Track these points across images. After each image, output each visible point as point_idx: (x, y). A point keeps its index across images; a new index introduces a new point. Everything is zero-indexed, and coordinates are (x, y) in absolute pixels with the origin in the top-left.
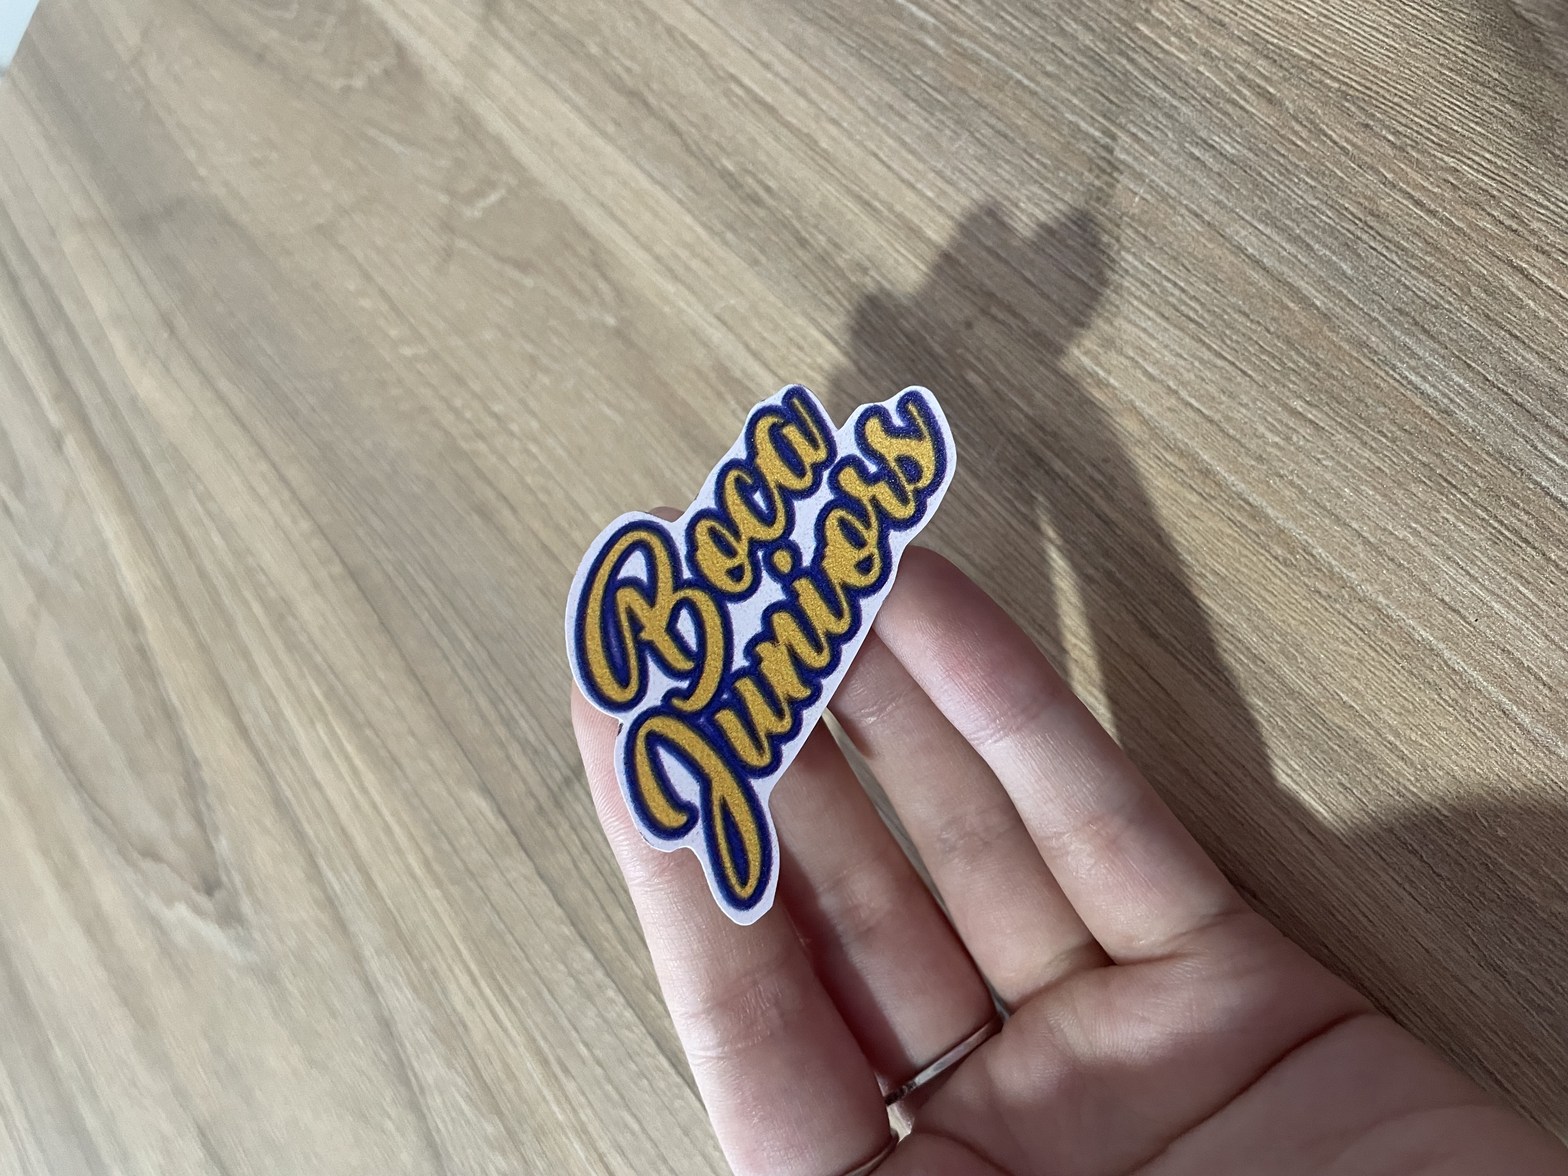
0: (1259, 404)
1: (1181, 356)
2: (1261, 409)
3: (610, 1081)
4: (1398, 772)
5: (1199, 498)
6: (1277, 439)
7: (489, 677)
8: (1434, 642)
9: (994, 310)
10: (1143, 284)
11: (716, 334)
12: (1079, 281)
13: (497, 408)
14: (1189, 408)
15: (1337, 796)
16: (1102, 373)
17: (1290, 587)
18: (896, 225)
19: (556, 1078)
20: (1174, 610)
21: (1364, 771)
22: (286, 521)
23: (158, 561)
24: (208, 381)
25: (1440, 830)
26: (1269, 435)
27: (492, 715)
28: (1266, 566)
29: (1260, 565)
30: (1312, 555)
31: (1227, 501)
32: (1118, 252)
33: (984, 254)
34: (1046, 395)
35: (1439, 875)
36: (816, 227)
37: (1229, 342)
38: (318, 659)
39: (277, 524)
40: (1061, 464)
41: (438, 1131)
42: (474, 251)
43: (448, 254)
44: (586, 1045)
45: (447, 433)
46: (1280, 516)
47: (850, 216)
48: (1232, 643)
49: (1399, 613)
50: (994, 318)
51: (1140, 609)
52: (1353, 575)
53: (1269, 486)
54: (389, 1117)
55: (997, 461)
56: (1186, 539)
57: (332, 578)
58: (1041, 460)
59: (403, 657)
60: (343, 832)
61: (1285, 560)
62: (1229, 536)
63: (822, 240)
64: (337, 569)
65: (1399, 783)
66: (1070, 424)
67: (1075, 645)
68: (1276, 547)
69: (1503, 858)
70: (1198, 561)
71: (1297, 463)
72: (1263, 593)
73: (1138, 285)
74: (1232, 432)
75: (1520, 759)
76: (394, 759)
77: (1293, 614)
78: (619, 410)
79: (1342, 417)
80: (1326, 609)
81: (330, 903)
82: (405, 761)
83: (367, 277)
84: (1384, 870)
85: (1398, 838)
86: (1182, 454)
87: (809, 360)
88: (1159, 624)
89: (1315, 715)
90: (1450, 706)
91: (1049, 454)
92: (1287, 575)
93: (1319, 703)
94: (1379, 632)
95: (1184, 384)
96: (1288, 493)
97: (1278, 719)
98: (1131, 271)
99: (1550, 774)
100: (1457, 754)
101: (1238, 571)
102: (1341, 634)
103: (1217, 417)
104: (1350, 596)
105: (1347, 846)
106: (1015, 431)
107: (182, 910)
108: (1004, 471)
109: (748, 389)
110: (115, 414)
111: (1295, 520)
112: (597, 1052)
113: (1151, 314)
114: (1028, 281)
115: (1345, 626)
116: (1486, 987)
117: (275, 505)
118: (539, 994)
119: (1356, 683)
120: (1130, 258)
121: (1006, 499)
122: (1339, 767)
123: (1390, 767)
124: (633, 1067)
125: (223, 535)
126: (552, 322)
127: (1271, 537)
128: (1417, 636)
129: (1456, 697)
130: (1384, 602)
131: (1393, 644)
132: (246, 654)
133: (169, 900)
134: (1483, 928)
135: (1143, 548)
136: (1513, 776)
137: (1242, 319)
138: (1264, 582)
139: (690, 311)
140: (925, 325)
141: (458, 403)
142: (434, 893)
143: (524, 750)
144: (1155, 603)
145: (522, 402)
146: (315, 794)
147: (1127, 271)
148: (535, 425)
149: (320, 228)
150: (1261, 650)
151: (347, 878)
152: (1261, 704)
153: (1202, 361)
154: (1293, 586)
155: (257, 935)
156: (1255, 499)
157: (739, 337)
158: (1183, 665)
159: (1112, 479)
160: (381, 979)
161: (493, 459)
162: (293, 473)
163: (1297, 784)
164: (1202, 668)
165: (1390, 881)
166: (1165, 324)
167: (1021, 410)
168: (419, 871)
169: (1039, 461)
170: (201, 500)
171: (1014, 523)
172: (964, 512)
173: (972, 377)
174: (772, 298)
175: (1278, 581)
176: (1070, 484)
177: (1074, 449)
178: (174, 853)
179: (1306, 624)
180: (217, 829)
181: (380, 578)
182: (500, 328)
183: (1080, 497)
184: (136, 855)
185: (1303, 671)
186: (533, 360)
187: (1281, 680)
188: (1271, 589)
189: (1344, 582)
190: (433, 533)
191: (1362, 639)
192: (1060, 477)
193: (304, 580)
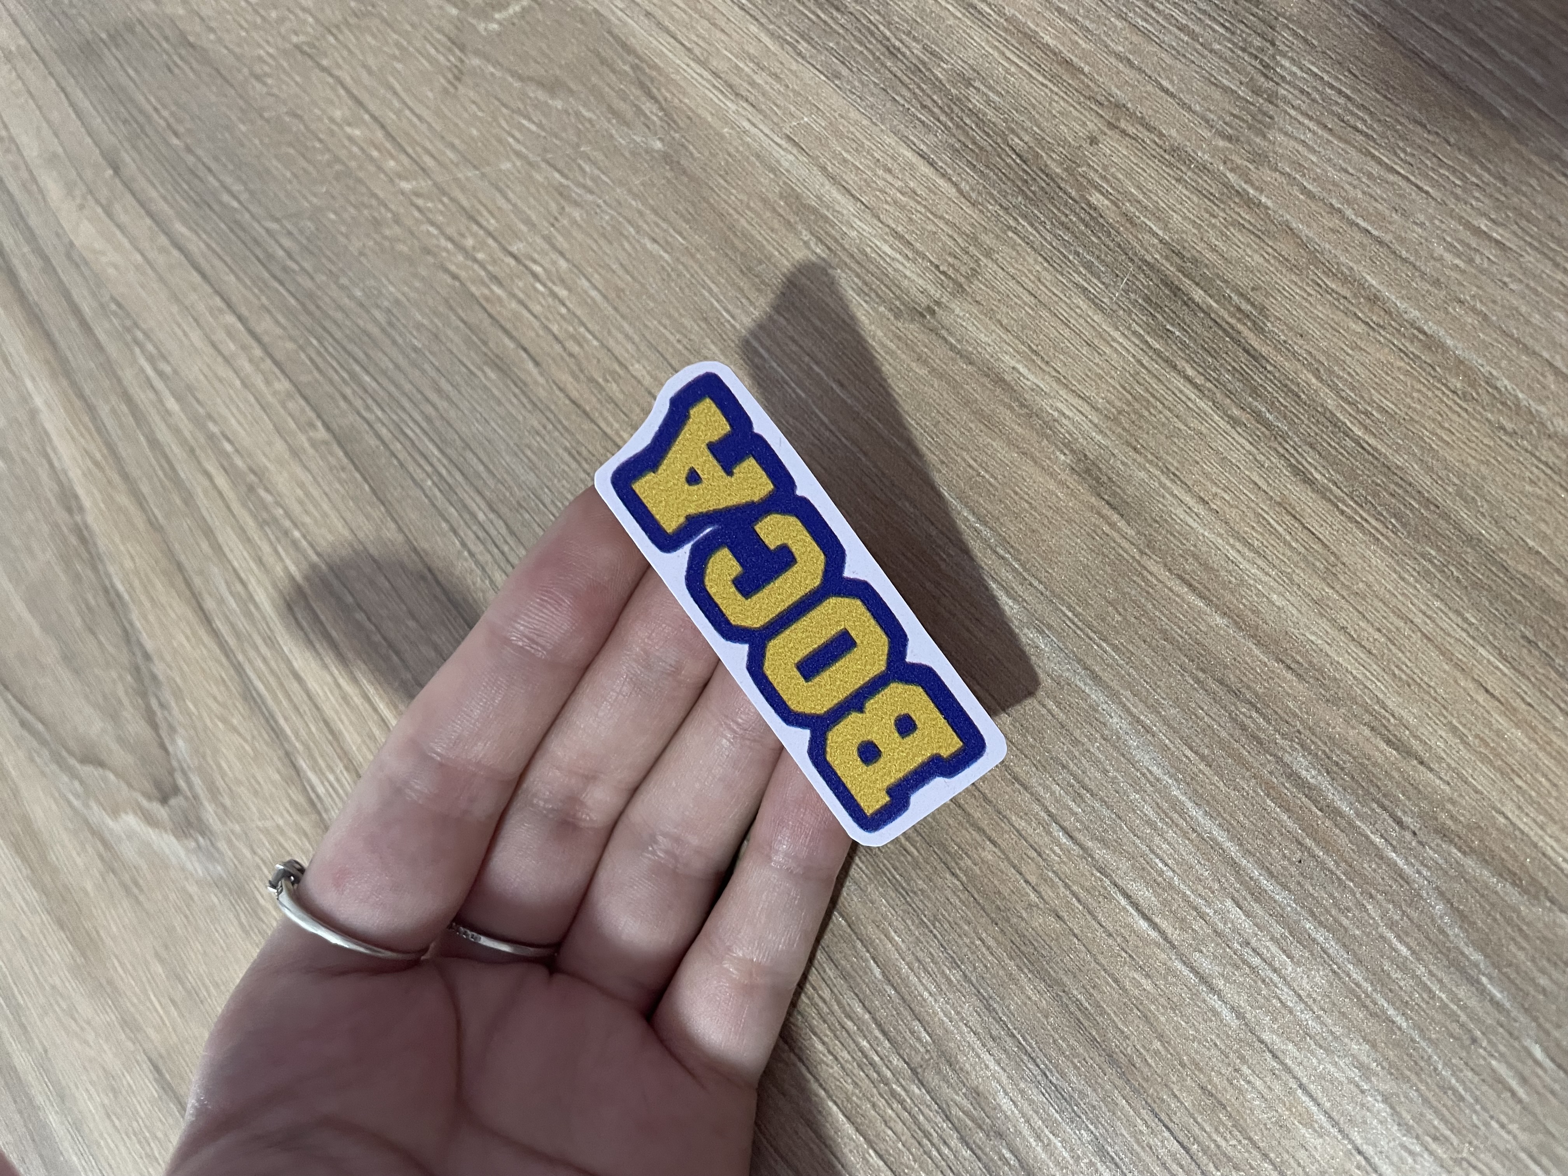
0: (1437, 222)
1: (1346, 171)
2: (1438, 228)
5: (1366, 328)
6: (1457, 261)
7: (506, 550)
9: (1123, 124)
10: (1302, 91)
11: (786, 158)
12: (1226, 90)
13: (516, 247)
14: (1355, 228)
15: (1519, 650)
16: (1251, 191)
17: (1469, 423)
18: (1006, 30)
20: (1333, 452)
21: (1551, 622)
22: (259, 381)
23: (100, 429)
24: (160, 224)
26: (1448, 256)
28: (1442, 401)
29: (1436, 400)
30: (1496, 388)
31: (1399, 331)
32: (1273, 57)
33: (1113, 60)
34: (1185, 218)
36: (909, 34)
37: (1402, 155)
38: (297, 534)
39: (246, 385)
42: (489, 69)
43: (458, 72)
45: (455, 277)
46: (1460, 345)
47: (951, 21)
48: (1401, 487)
50: (1124, 132)
51: (1293, 452)
52: (1542, 409)
53: (1447, 313)
55: (1126, 291)
56: (1350, 374)
57: (314, 444)
58: (1179, 290)
59: (401, 529)
60: (329, 727)
61: (1464, 393)
62: (1399, 368)
63: (917, 48)
64: (321, 433)
66: (1214, 249)
67: (1216, 495)
68: (1454, 380)
70: (1362, 397)
71: (1479, 287)
72: (1439, 431)
73: (1296, 92)
74: (1404, 254)
76: (390, 645)
77: (1473, 453)
78: (668, 246)
79: (1532, 237)
80: (1511, 447)
81: (311, 804)
82: (404, 647)
83: (358, 102)
86: (1345, 280)
88: (1316, 469)
89: (1495, 562)
91: (1188, 283)
92: (1466, 410)
93: (1501, 549)
95: (1348, 201)
96: (1470, 320)
97: (1453, 569)
98: (1288, 78)
101: (1410, 407)
102: (1528, 474)
103: (1388, 238)
104: (1538, 431)
105: (1529, 705)
106: (1148, 258)
107: (131, 820)
108: (1135, 303)
109: (826, 219)
110: (46, 264)
111: (1477, 350)
113: (1311, 125)
114: (1166, 91)
115: (1532, 464)
117: (243, 363)
119: (1543, 527)
120: (1287, 64)
121: (1134, 333)
122: (1523, 619)
125: (179, 399)
126: (585, 149)
127: (1450, 370)
132: (209, 533)
133: (113, 810)
135: (1298, 384)
137: (1419, 129)
138: (1440, 418)
139: (755, 131)
140: (1039, 141)
141: (469, 242)
144: (1311, 446)
145: (548, 239)
146: (293, 686)
147: (1283, 78)
148: (563, 264)
149: (297, 47)
150: (1436, 493)
152: (1433, 553)
153: (1370, 176)
154: (1474, 423)
155: (222, 845)
156: (1430, 327)
157: (814, 159)
158: (1342, 512)
159: (1262, 309)
161: (514, 305)
162: (265, 325)
163: (1473, 638)
164: (1365, 515)
166: (1326, 135)
167: (1155, 235)
169: (1176, 291)
170: (151, 360)
171: (1147, 361)
173: (1096, 198)
174: (853, 115)
175: (1455, 417)
176: (1214, 316)
177: (1218, 276)
178: (120, 756)
179: (1487, 463)
180: (172, 729)
181: (373, 442)
182: (518, 154)
183: (1224, 330)
184: (72, 761)
185: (1483, 514)
186: (562, 192)
187: (1458, 526)
188: (1447, 425)
189: (1532, 417)
190: (439, 391)
191: (1551, 478)
192: (1200, 308)
193: (280, 446)
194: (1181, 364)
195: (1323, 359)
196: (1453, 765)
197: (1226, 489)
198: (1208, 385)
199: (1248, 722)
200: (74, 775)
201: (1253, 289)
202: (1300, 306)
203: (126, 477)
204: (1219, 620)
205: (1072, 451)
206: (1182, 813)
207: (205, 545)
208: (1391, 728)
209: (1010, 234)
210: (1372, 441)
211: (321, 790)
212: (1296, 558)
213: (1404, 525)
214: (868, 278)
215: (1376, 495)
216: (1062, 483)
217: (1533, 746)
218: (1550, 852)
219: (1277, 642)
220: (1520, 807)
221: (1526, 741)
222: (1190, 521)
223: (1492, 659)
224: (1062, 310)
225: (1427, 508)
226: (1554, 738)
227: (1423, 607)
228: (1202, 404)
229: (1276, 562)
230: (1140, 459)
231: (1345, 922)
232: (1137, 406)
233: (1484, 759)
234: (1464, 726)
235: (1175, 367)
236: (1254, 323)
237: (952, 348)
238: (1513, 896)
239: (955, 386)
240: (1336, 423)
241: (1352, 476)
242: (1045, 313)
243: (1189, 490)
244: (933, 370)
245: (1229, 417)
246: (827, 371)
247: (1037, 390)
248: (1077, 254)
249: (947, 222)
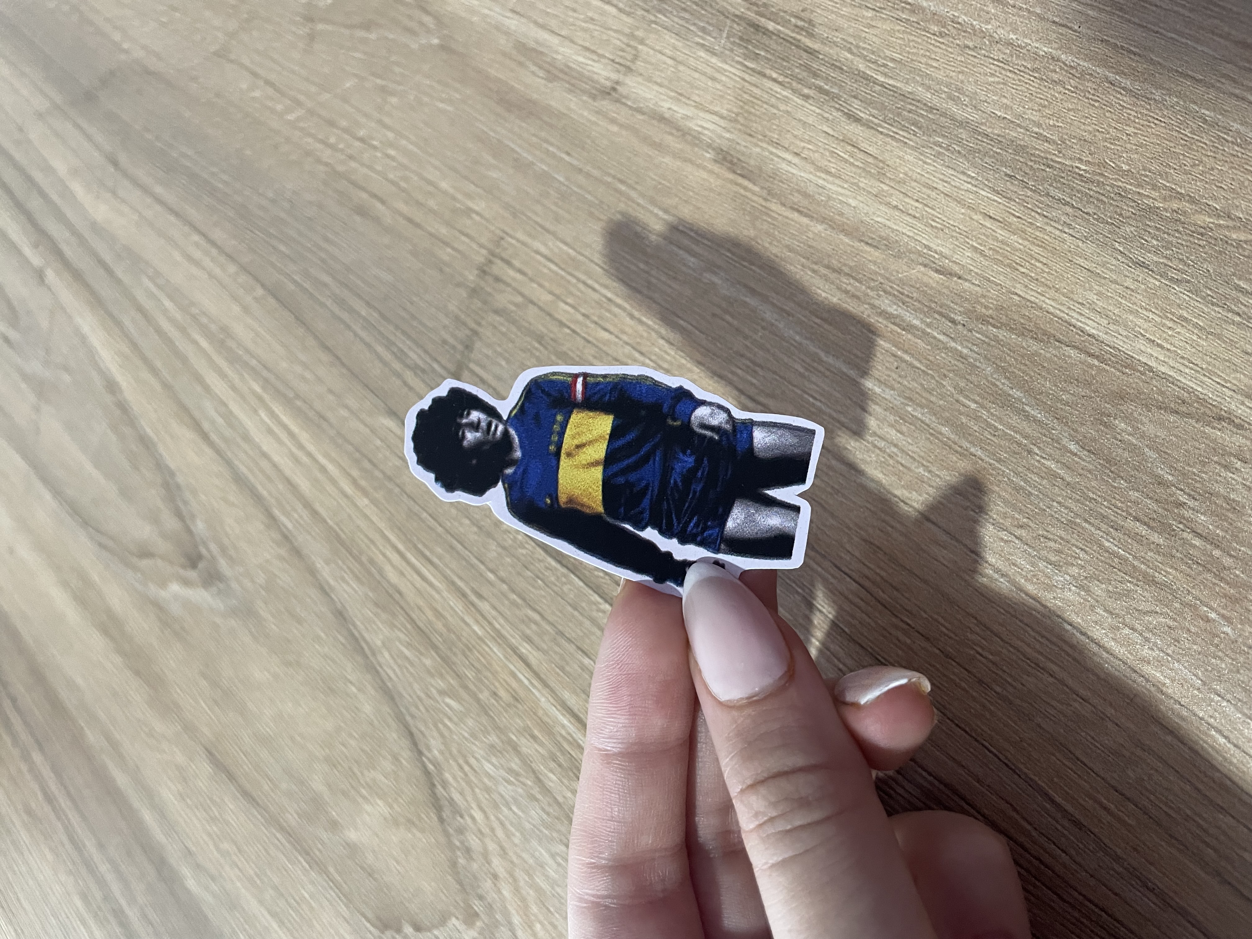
3: (513, 591)
4: (1046, 152)
5: (874, 13)
7: (382, 329)
8: (1054, 52)
11: (513, 23)
13: (362, 133)
15: (1005, 184)
17: (947, 51)
19: (473, 604)
20: (869, 97)
21: (1021, 160)
22: (217, 271)
23: (126, 335)
24: (146, 190)
25: (1082, 181)
27: (387, 356)
29: (925, 43)
30: (959, 23)
31: (893, 8)
35: (1087, 213)
38: (254, 362)
39: (211, 276)
40: (772, 24)
41: (390, 678)
42: (329, 28)
43: (312, 37)
44: (492, 571)
45: (327, 164)
48: (913, 105)
49: (1026, 40)
51: (844, 104)
52: (989, 27)
54: (351, 683)
55: (728, 38)
56: (869, 44)
57: (255, 298)
58: (758, 26)
59: (316, 337)
60: (288, 482)
61: (940, 33)
62: (898, 31)
64: (260, 292)
65: (1047, 159)
67: (804, 148)
68: (932, 27)
69: (1131, 184)
70: (879, 56)
72: (930, 62)
75: (1129, 111)
76: (320, 415)
77: (953, 69)
78: (450, 101)
80: (975, 57)
81: (286, 538)
82: (329, 415)
83: (255, 75)
84: (1047, 224)
85: (1053, 198)
87: (582, 17)
88: (860, 111)
89: (980, 133)
90: (1072, 92)
91: (763, 20)
92: (944, 43)
93: (982, 124)
94: (1014, 58)
97: (955, 146)
99: (1152, 114)
100: (1084, 124)
101: (909, 53)
102: (988, 70)
104: (990, 42)
105: (1019, 217)
106: (737, 13)
107: (175, 587)
108: (734, 43)
109: (542, 53)
110: (82, 240)
112: (502, 574)
115: (990, 64)
116: (1137, 280)
117: (207, 262)
118: (452, 547)
119: (1005, 101)
121: (738, 62)
122: (1004, 163)
123: (1039, 150)
124: (529, 573)
125: (171, 298)
126: (393, 58)
127: (929, 21)
128: (1042, 53)
129: (1077, 84)
130: (1014, 37)
131: (1025, 64)
132: (199, 380)
133: (163, 584)
134: (1126, 239)
135: (840, 61)
136: (1127, 125)
138: (928, 54)
139: (492, 13)
141: (332, 140)
142: (363, 502)
143: (416, 374)
144: (855, 97)
145: (380, 122)
146: (264, 464)
148: (390, 135)
149: (216, 53)
150: (935, 101)
151: (296, 516)
152: (940, 140)
154: (950, 50)
155: (234, 585)
157: (529, 18)
158: (881, 133)
159: (810, 22)
160: (332, 582)
161: (365, 170)
162: (218, 235)
163: (976, 186)
164: (895, 130)
165: (1053, 231)
168: (349, 489)
169: (757, 27)
170: (151, 278)
171: (747, 77)
172: (710, 83)
175: (937, 50)
176: (782, 36)
177: (780, 10)
178: (162, 546)
179: (961, 72)
180: (193, 517)
181: (292, 287)
182: (356, 75)
183: (791, 43)
184: (135, 560)
185: (966, 105)
186: (383, 90)
187: (953, 119)
188: (933, 56)
189: (983, 34)
190: (326, 240)
191: (1003, 68)
192: (773, 33)
193: (236, 309)
194: (768, 72)
195: (851, 40)
196: (979, 272)
197: (809, 142)
198: (787, 80)
199: (849, 288)
200: (135, 569)
201: (803, 11)
202: (833, 12)
203: (145, 360)
204: (820, 227)
205: (714, 149)
206: (820, 361)
207: (199, 389)
208: (937, 261)
209: (653, 26)
210: (891, 82)
211: (290, 526)
212: (859, 171)
213: (920, 128)
214: (573, 81)
215: (899, 115)
216: (711, 172)
217: (1026, 243)
218: (1051, 310)
219: (857, 229)
220: (1026, 286)
221: (1020, 241)
222: (789, 169)
223: (990, 195)
224: (692, 62)
225: (931, 112)
226: (1038, 234)
227: (942, 177)
228: (785, 93)
229: (847, 178)
230: (755, 140)
231: (933, 399)
232: (746, 107)
233: (997, 262)
234: (981, 244)
235: (764, 75)
236: (807, 32)
237: (630, 108)
238: (1035, 346)
239: (635, 131)
240: (867, 78)
241: (883, 107)
242: (681, 68)
243: (787, 149)
244: (621, 126)
245: (803, 95)
246: (558, 148)
247: (686, 117)
248: (694, 24)
249: (616, 31)
